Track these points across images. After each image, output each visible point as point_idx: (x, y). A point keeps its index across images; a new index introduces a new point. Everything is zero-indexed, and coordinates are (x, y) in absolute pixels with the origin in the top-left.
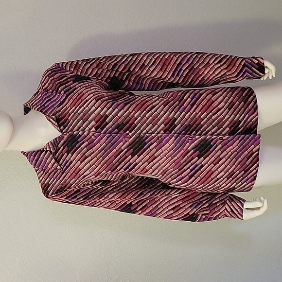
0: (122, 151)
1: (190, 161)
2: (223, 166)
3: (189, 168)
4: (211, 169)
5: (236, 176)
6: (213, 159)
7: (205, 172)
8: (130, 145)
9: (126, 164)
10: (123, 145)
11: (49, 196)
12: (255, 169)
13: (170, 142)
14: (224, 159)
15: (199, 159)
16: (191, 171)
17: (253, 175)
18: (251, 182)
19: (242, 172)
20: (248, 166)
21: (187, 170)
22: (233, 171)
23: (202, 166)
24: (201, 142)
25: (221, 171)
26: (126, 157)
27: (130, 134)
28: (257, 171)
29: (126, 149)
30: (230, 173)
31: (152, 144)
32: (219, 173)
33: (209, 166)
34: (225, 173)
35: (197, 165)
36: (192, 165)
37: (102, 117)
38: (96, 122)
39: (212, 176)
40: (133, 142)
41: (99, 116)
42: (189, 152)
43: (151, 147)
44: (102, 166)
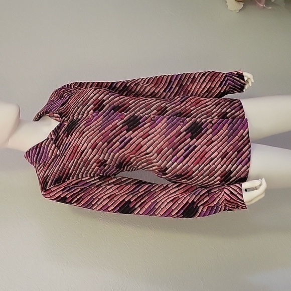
0: (118, 126)
1: (183, 142)
2: (216, 147)
3: (183, 148)
4: (205, 150)
5: (230, 157)
6: (205, 141)
7: (199, 153)
8: (125, 122)
9: (121, 138)
10: (118, 122)
11: (47, 188)
12: (247, 150)
13: (163, 122)
14: (216, 142)
15: (191, 140)
16: (185, 151)
17: (247, 157)
18: (246, 164)
19: (235, 152)
20: (240, 147)
21: (181, 150)
22: (226, 151)
23: (196, 147)
24: (192, 125)
25: (215, 151)
26: (122, 132)
27: (125, 114)
28: (250, 152)
29: (121, 126)
30: (223, 154)
31: (146, 124)
32: (213, 153)
33: (202, 147)
34: (219, 154)
35: (190, 146)
36: (186, 145)
37: (100, 101)
38: (94, 106)
39: (207, 156)
40: (128, 120)
41: (97, 100)
42: (182, 133)
43: (145, 126)
44: (99, 138)
